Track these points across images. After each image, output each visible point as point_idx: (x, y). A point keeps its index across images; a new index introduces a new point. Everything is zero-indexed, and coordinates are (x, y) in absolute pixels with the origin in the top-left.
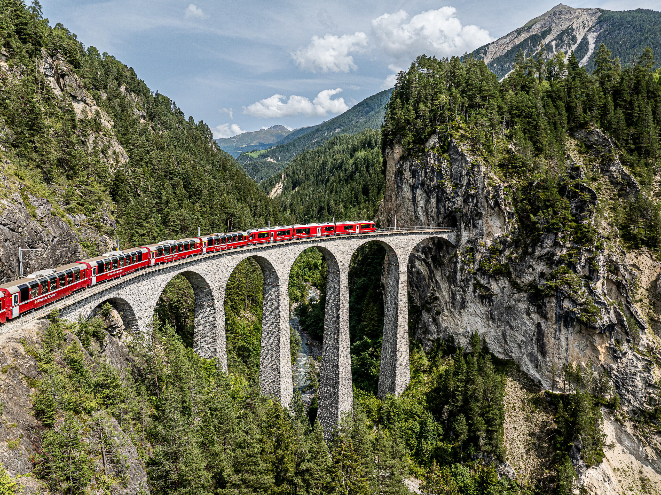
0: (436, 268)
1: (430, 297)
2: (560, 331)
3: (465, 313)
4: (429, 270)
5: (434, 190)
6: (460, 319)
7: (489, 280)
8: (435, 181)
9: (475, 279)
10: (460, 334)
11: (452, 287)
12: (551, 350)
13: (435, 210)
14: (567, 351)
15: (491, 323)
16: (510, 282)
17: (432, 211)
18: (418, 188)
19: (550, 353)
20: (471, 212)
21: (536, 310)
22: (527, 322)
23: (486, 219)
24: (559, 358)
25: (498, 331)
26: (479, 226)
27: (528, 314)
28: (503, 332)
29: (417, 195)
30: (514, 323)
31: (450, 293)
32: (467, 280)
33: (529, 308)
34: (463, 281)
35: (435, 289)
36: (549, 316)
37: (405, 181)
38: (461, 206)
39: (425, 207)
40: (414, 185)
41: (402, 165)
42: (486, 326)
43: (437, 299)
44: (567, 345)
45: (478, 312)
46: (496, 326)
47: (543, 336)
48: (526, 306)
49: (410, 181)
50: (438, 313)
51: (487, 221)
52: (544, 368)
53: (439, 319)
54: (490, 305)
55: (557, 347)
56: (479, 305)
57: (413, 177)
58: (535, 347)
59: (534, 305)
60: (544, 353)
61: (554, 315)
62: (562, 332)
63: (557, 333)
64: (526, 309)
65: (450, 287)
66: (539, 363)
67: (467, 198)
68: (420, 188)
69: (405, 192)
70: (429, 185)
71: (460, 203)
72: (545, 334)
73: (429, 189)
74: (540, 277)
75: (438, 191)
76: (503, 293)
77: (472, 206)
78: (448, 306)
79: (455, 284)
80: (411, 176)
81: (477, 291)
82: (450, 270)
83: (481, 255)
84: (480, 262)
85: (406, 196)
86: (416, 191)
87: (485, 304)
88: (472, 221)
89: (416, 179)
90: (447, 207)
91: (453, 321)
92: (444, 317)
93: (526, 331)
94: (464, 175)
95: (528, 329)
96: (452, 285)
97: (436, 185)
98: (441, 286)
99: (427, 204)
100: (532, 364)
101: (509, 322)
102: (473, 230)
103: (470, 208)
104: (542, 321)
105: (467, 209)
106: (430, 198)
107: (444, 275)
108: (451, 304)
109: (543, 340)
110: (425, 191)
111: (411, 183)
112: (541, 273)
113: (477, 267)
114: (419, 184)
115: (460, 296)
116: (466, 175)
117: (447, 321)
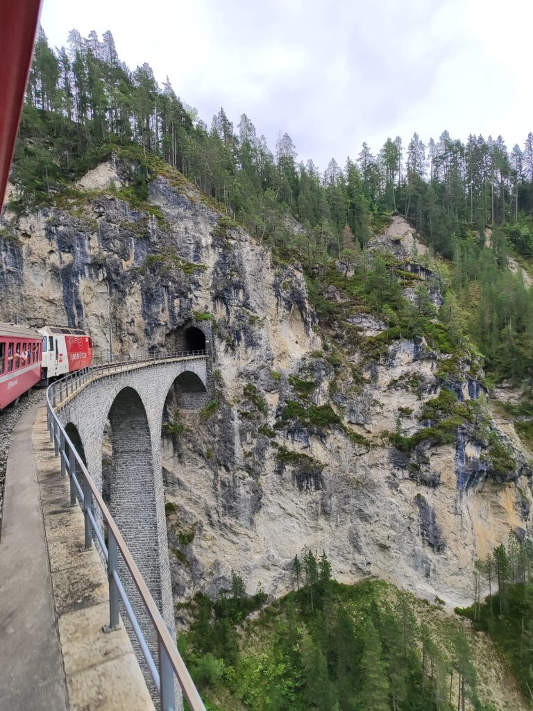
2: (461, 497)
3: (262, 518)
5: (134, 278)
6: (251, 534)
7: (307, 442)
8: (132, 257)
9: (275, 445)
10: (255, 567)
11: (222, 473)
12: (451, 536)
13: (139, 319)
15: (322, 522)
16: (347, 435)
17: (133, 321)
18: (83, 273)
19: (450, 543)
20: (239, 318)
22: (393, 500)
23: (274, 328)
24: (465, 545)
25: (338, 534)
26: (262, 342)
27: (394, 486)
28: (350, 532)
29: (81, 289)
30: (370, 510)
31: (219, 487)
32: (260, 451)
33: (394, 475)
34: (250, 454)
36: (443, 479)
37: (35, 259)
38: (207, 307)
39: (113, 316)
40: (70, 266)
42: (311, 531)
44: (470, 518)
45: (291, 508)
46: (333, 524)
47: (434, 516)
48: (388, 473)
49: (54, 259)
50: (188, 539)
51: (275, 332)
52: (442, 570)
53: (191, 551)
54: (317, 488)
55: (459, 527)
56: (291, 495)
57: (61, 250)
58: (419, 540)
60: (437, 545)
61: (454, 475)
62: (463, 500)
63: (458, 504)
64: (388, 477)
65: (216, 475)
66: (432, 567)
67: (227, 290)
68: (87, 274)
69: (33, 284)
70: (118, 266)
71: (202, 302)
72: (436, 512)
73: (118, 274)
74: (401, 416)
75: (147, 279)
76: (339, 460)
77: (238, 306)
78: (215, 517)
79: (229, 464)
80: (55, 246)
81: (287, 467)
82: (211, 439)
83: (277, 396)
84: (279, 409)
85: (37, 294)
86: (78, 281)
87: (308, 488)
88: (242, 334)
89: (74, 253)
90: (177, 310)
91: (230, 544)
92: (204, 543)
93: (393, 517)
94: (207, 247)
95: (396, 511)
96: (223, 468)
97: (136, 266)
98: (182, 478)
99: (115, 307)
100: (417, 573)
101: (361, 510)
102: (246, 352)
103: (233, 309)
104: (424, 491)
105: (224, 313)
106: (123, 293)
107: (190, 453)
108: (221, 510)
109: (434, 522)
110: (108, 280)
111: (58, 264)
112: (400, 409)
113: (272, 421)
114: (84, 264)
115: (248, 488)
116: (213, 246)
117: (215, 548)
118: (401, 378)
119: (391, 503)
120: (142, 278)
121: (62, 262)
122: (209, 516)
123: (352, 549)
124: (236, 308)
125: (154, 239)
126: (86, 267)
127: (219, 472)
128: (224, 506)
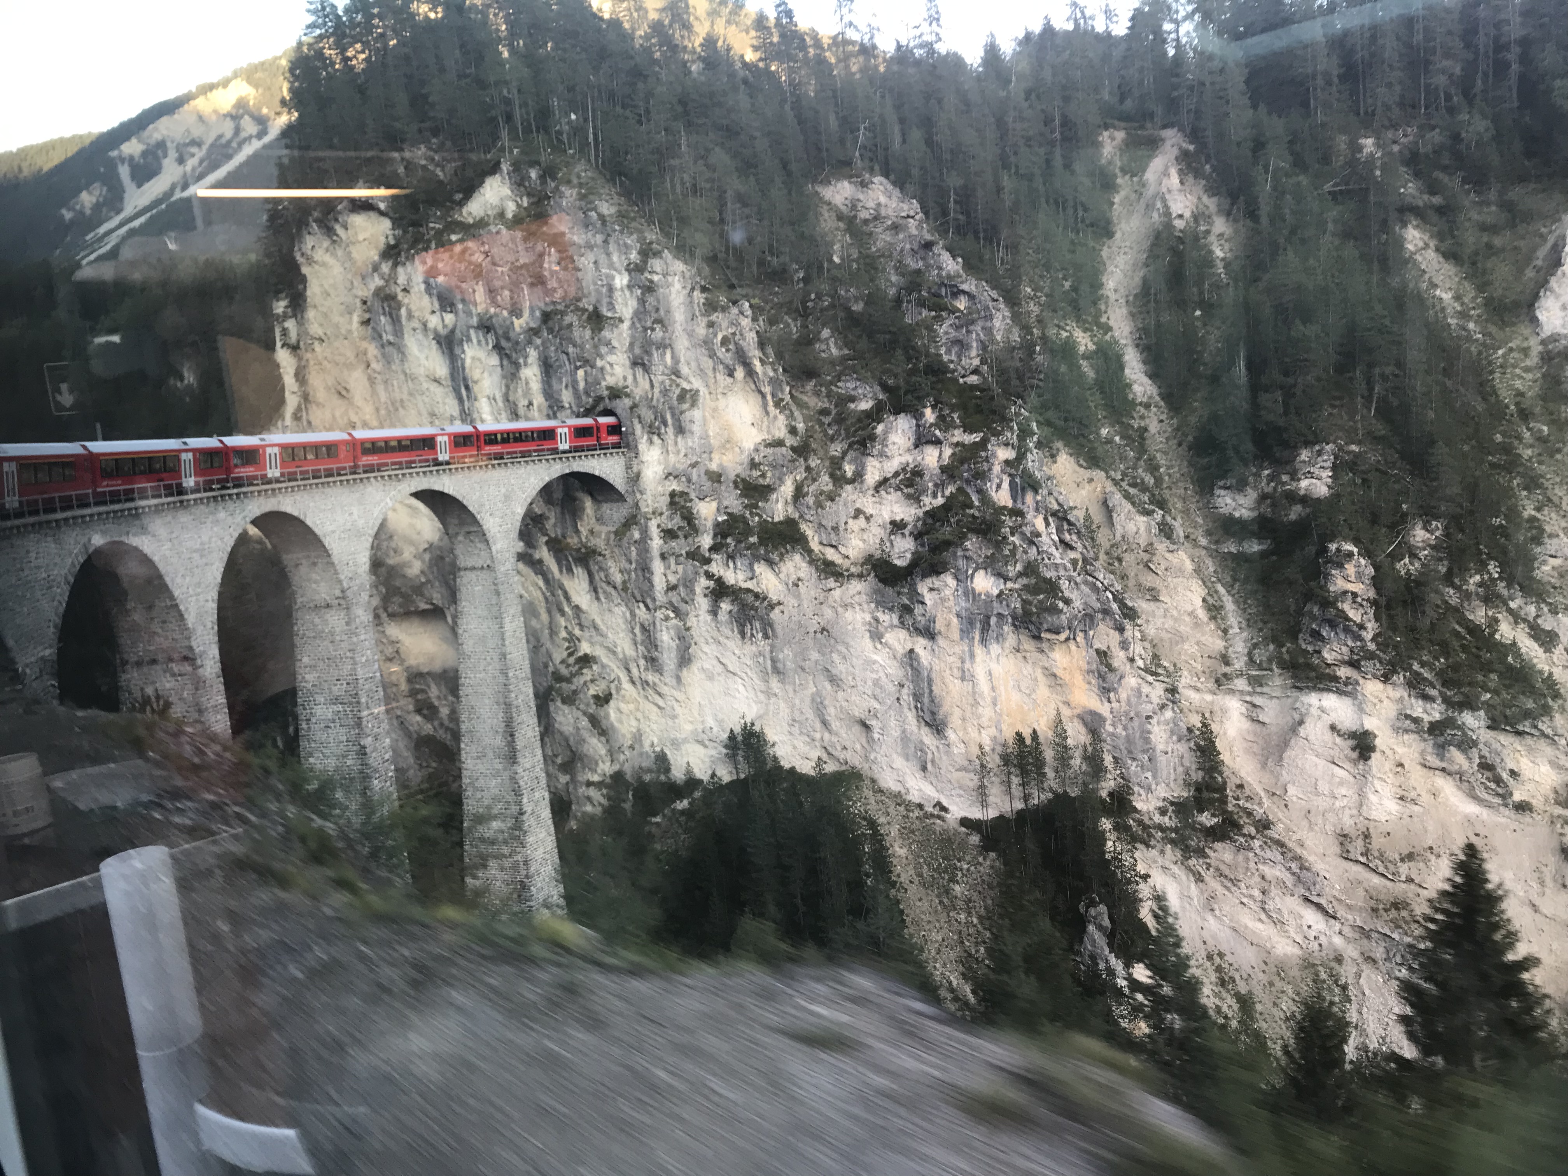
0: (570, 570)
1: (563, 662)
2: (972, 656)
3: (693, 675)
4: (547, 581)
5: (530, 342)
6: (680, 696)
7: (752, 570)
8: (526, 314)
9: (709, 576)
10: (685, 741)
11: (641, 612)
12: (957, 712)
13: (539, 399)
14: (995, 704)
15: (775, 684)
16: (812, 562)
17: (531, 404)
18: (469, 340)
19: (955, 721)
20: (665, 392)
21: (896, 621)
22: (875, 657)
23: (713, 404)
24: (981, 727)
25: (797, 702)
26: (695, 427)
27: (876, 636)
28: (813, 700)
29: (468, 361)
30: (840, 668)
31: (637, 630)
32: (688, 584)
33: (877, 620)
34: (674, 587)
35: (577, 632)
36: (939, 626)
37: (415, 324)
38: (625, 378)
39: (506, 398)
40: (453, 331)
41: (391, 279)
42: (762, 696)
43: (586, 660)
44: (993, 689)
45: (732, 663)
46: (790, 688)
47: (930, 681)
48: (868, 617)
49: (434, 321)
50: (603, 700)
51: (715, 410)
52: (944, 762)
53: (607, 716)
54: (766, 636)
55: (971, 700)
56: (730, 644)
57: (443, 309)
58: (911, 716)
59: (891, 609)
60: (937, 725)
61: (955, 620)
62: (978, 659)
63: (967, 665)
64: (870, 624)
65: (633, 615)
66: (930, 756)
67: (648, 353)
68: (475, 341)
69: (418, 358)
70: (508, 328)
71: (619, 371)
72: (934, 676)
73: (508, 339)
74: (892, 533)
75: (543, 343)
76: (798, 596)
77: (663, 374)
78: (635, 671)
79: (649, 601)
80: (437, 305)
81: (723, 605)
82: (627, 566)
83: (714, 505)
84: (717, 525)
85: (422, 371)
86: (463, 352)
87: (752, 635)
88: (669, 417)
89: (456, 314)
90: (582, 385)
91: (655, 709)
92: (622, 706)
93: (876, 683)
94: (622, 289)
95: (881, 674)
96: (641, 605)
97: (533, 325)
98: (598, 621)
99: (507, 387)
100: (909, 764)
101: (828, 670)
102: (676, 443)
103: (658, 379)
104: (920, 645)
105: (647, 386)
106: (517, 366)
107: (604, 585)
108: (642, 662)
109: (931, 691)
110: (498, 347)
111: (440, 327)
112: (893, 523)
113: (706, 541)
114: (469, 327)
115: (672, 632)
116: (630, 287)
117: (639, 715)
118: (896, 474)
119: (875, 662)
120: (539, 341)
121: (445, 326)
122: (628, 670)
123: (818, 725)
124: (660, 378)
125: (552, 284)
126: (472, 332)
127: (637, 611)
128: (645, 658)
